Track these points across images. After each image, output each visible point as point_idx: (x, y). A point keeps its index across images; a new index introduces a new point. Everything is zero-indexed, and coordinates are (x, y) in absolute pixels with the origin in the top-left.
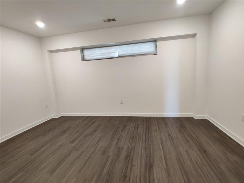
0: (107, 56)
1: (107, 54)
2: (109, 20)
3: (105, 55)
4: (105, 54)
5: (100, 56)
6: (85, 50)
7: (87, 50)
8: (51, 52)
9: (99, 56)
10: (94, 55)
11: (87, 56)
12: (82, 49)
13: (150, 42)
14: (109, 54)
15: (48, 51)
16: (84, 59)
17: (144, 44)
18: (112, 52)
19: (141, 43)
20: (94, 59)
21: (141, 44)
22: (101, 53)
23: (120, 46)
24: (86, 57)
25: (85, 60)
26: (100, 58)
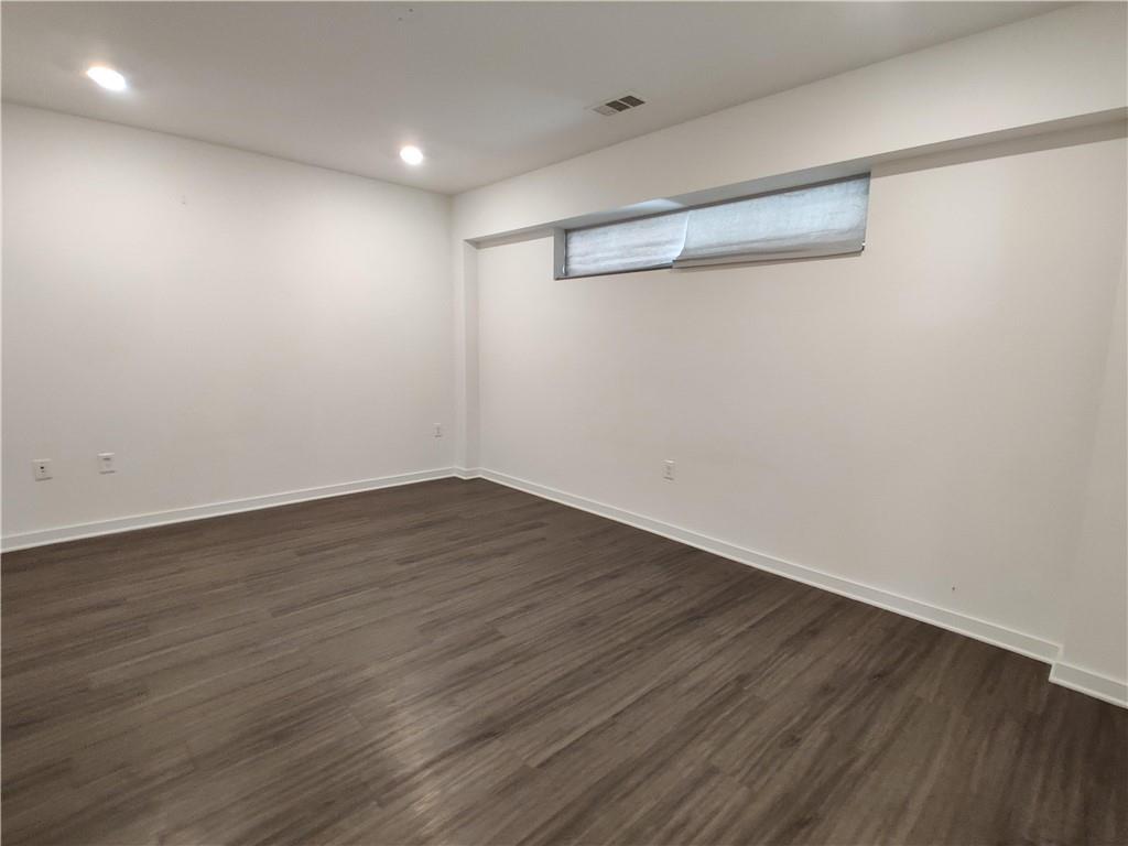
0: (644, 259)
1: (645, 249)
2: (618, 106)
3: (638, 255)
4: (640, 250)
5: (622, 257)
6: (576, 234)
7: (582, 232)
8: (477, 244)
9: (616, 257)
10: (599, 255)
11: (578, 259)
12: (565, 232)
13: (845, 184)
14: (654, 249)
15: (467, 241)
16: (566, 273)
17: (809, 195)
18: (665, 239)
19: (797, 193)
20: (598, 272)
21: (797, 196)
22: (625, 247)
23: (700, 211)
24: (576, 265)
25: (571, 275)
26: (621, 268)
